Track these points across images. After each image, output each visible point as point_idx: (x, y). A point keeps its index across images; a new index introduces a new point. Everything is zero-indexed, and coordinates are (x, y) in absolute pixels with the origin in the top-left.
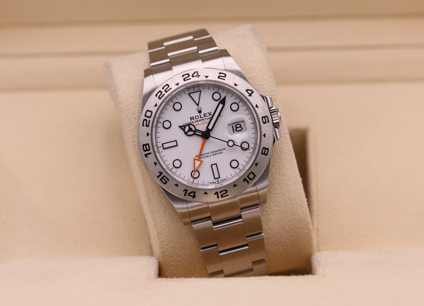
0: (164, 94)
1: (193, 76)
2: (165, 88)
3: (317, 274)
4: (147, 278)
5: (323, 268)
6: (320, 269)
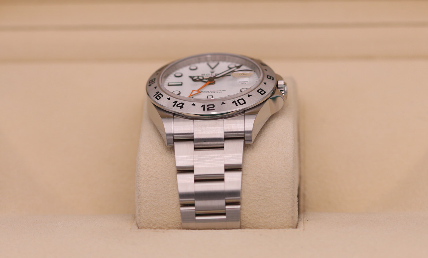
3: (298, 228)
4: (131, 229)
5: (304, 223)
6: (301, 224)
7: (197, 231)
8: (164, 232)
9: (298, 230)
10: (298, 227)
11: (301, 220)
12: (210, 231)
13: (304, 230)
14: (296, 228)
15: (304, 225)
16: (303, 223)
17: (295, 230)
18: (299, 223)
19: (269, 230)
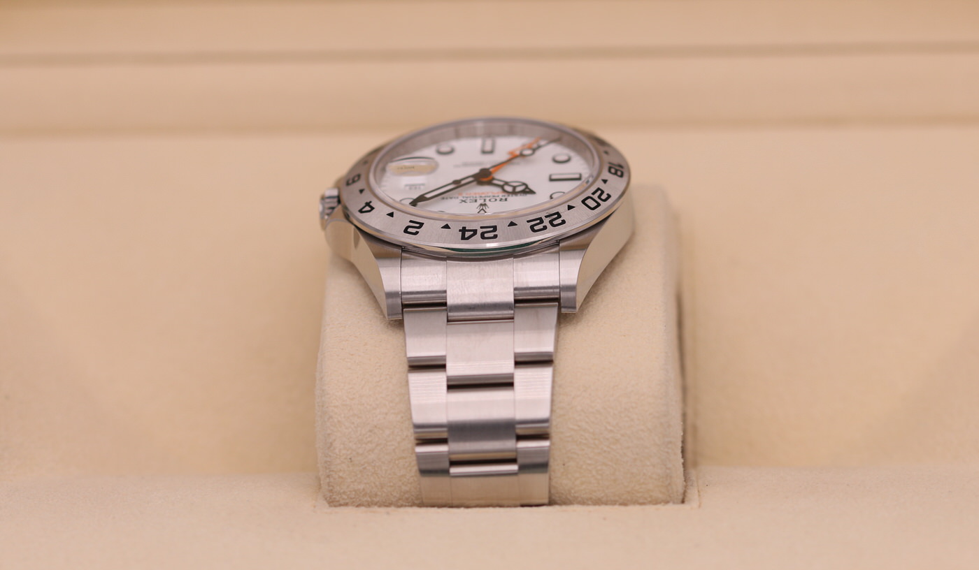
0: (546, 217)
1: (475, 232)
2: (541, 226)
3: (686, 502)
4: (315, 507)
5: (699, 491)
6: (693, 493)
7: (462, 510)
8: (388, 513)
9: (686, 507)
10: (686, 499)
11: (692, 485)
12: (491, 510)
13: (700, 506)
14: (683, 502)
15: (699, 495)
16: (696, 492)
17: (681, 506)
18: (689, 491)
19: (623, 508)
